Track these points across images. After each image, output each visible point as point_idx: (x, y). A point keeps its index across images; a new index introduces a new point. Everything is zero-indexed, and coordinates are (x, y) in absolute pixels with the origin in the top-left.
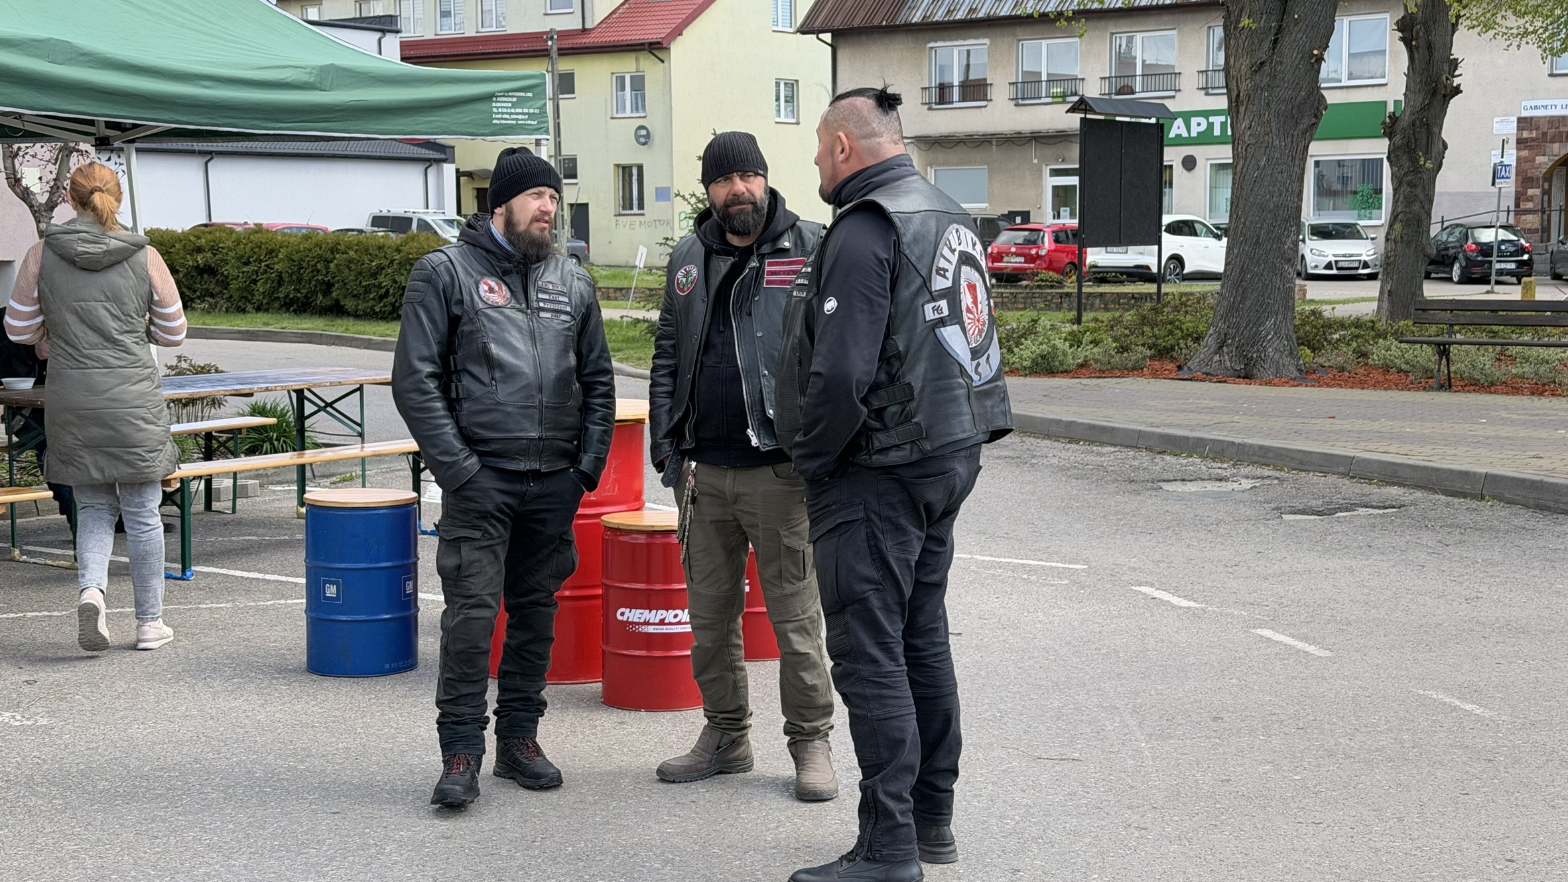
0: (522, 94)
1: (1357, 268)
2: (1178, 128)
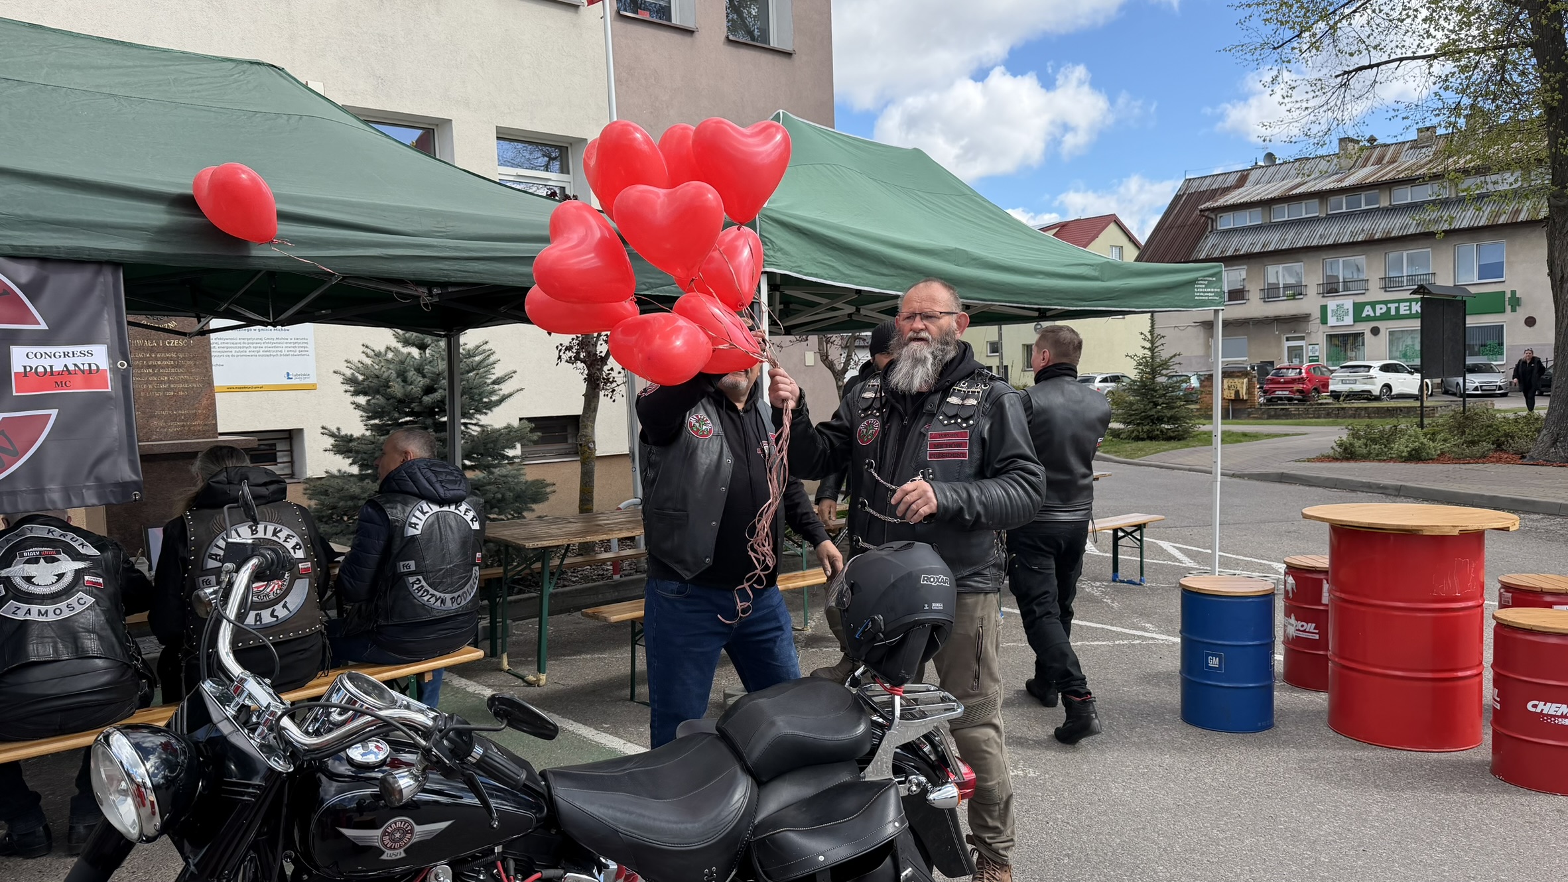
0: (1211, 279)
1: (1495, 390)
2: (1368, 311)
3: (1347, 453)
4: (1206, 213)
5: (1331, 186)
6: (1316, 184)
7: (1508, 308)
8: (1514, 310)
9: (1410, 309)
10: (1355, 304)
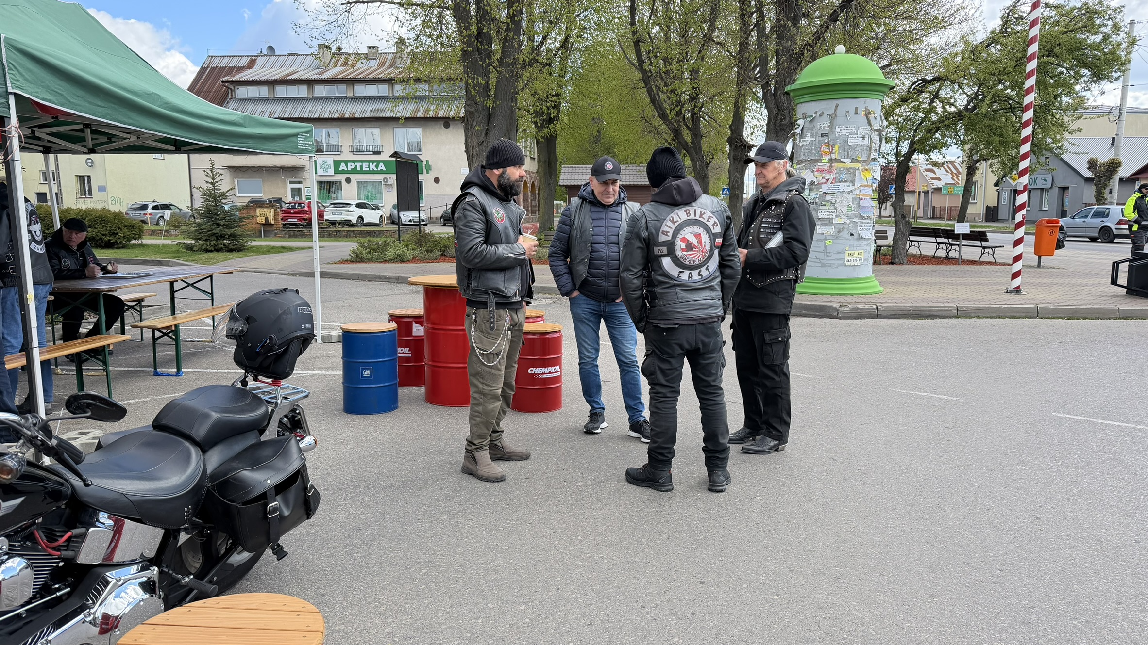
0: (306, 134)
2: (343, 167)
3: (358, 259)
4: (226, 84)
5: (315, 77)
6: (305, 74)
7: (425, 171)
8: (428, 173)
9: (369, 167)
10: (334, 161)
